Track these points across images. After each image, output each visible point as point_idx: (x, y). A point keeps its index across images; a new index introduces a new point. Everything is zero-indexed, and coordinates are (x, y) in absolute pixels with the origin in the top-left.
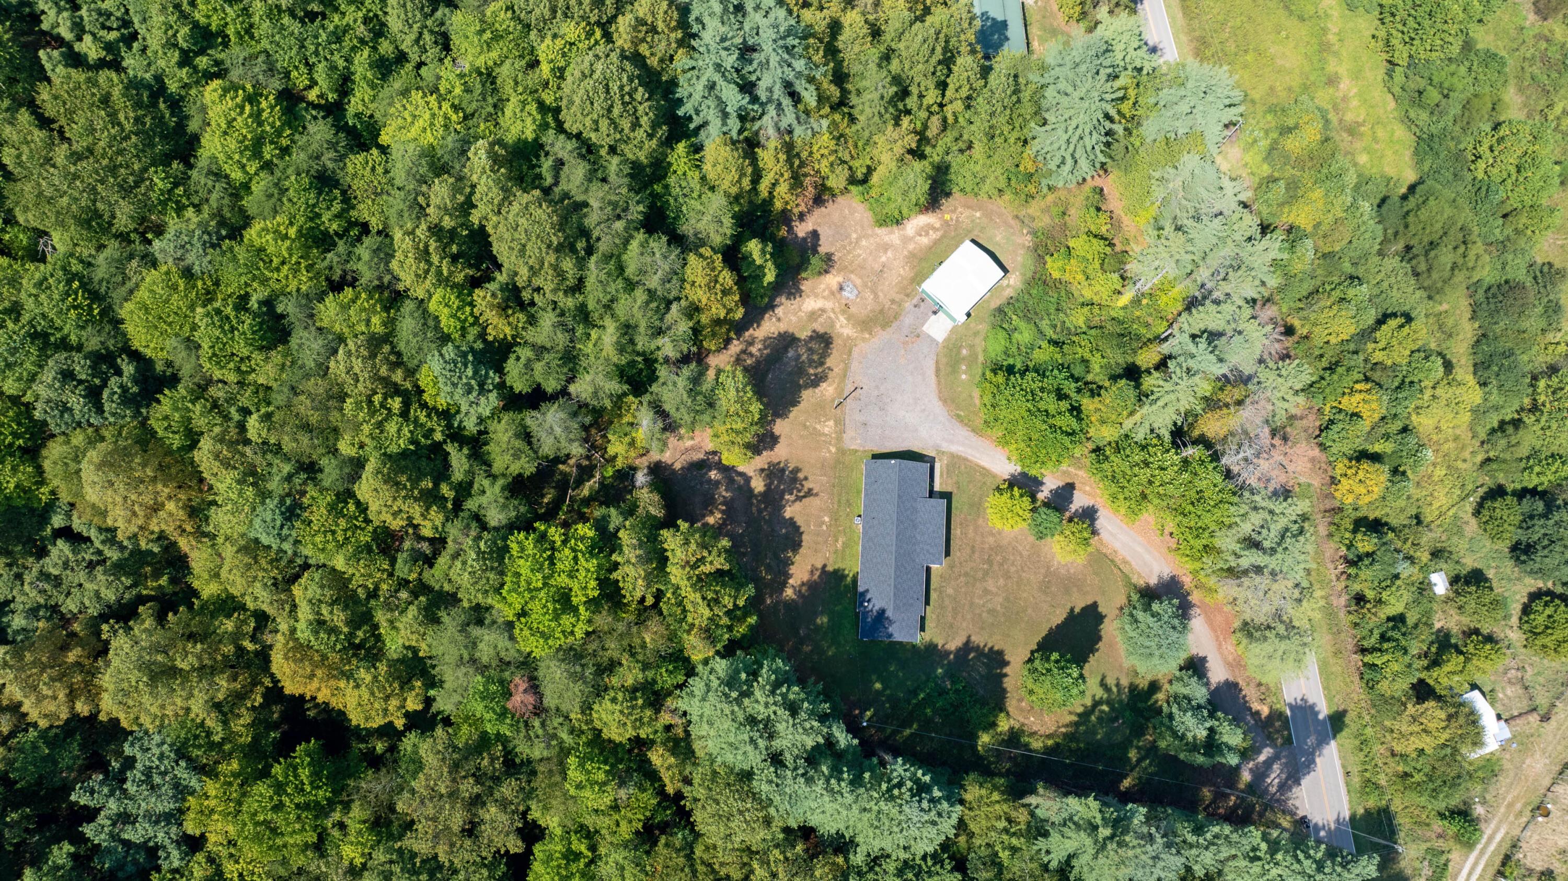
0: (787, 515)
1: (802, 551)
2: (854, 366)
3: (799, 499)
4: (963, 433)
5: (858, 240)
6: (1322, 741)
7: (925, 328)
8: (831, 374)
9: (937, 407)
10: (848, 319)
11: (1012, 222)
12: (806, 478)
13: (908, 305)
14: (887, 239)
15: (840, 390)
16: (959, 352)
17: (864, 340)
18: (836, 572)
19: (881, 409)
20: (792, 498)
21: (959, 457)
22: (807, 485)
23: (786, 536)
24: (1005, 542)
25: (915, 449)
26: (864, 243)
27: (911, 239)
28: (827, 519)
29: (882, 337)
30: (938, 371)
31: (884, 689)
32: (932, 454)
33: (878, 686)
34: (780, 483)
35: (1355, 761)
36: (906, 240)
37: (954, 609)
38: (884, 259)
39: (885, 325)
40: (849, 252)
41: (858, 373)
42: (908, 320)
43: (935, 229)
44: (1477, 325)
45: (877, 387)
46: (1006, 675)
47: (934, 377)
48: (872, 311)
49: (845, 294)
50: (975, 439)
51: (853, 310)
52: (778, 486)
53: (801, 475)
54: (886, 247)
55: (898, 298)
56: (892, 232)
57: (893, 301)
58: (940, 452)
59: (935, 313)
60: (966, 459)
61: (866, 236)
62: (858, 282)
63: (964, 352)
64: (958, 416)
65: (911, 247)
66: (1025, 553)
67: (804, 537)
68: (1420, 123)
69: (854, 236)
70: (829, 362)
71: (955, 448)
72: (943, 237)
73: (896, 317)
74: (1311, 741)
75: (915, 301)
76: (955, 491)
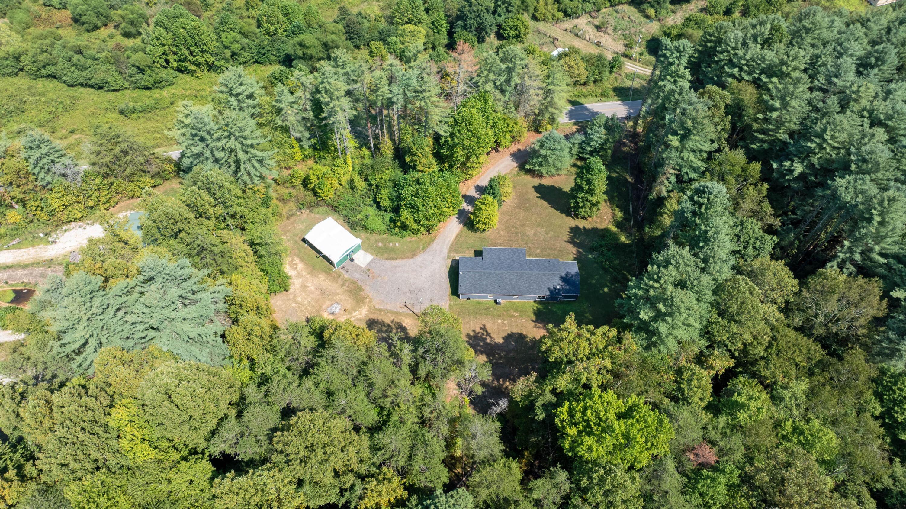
0: (501, 341)
1: (524, 333)
2: (389, 307)
3: (488, 334)
4: (435, 245)
5: (296, 302)
6: (586, 109)
7: (363, 266)
8: (396, 320)
9: (419, 259)
10: (355, 311)
11: (291, 220)
12: (474, 331)
13: (346, 276)
14: (298, 286)
15: (406, 315)
16: (380, 248)
17: (370, 302)
18: (535, 314)
19: (420, 290)
20: (488, 338)
21: (451, 248)
22: (478, 330)
23: (516, 342)
24: (503, 227)
25: (447, 271)
26: (299, 299)
27: (299, 273)
28: (499, 321)
29: (368, 290)
30: (393, 259)
31: (607, 286)
32: (450, 261)
33: (606, 290)
34: (479, 345)
35: (591, 99)
36: (299, 275)
37: (549, 249)
38: (313, 288)
39: (360, 289)
40: (306, 308)
41: (396, 305)
42: (357, 276)
43: (293, 259)
44: (362, 47)
45: (405, 293)
46: (584, 227)
47: (397, 261)
48: (350, 297)
49: (337, 311)
50: (439, 240)
51: (348, 307)
52: (481, 346)
53: (472, 334)
54: (304, 287)
55: (340, 282)
56: (294, 283)
57: (343, 285)
58: (449, 257)
59: (352, 260)
60: (452, 245)
61: (295, 298)
62: (328, 303)
63: (380, 244)
64: (424, 248)
65: (304, 273)
66: (508, 217)
67: (514, 331)
68: (249, 57)
69: (294, 305)
70: (387, 321)
71: (445, 250)
72: (298, 256)
73: (355, 283)
74: (587, 113)
75: (344, 272)
76: (474, 249)
